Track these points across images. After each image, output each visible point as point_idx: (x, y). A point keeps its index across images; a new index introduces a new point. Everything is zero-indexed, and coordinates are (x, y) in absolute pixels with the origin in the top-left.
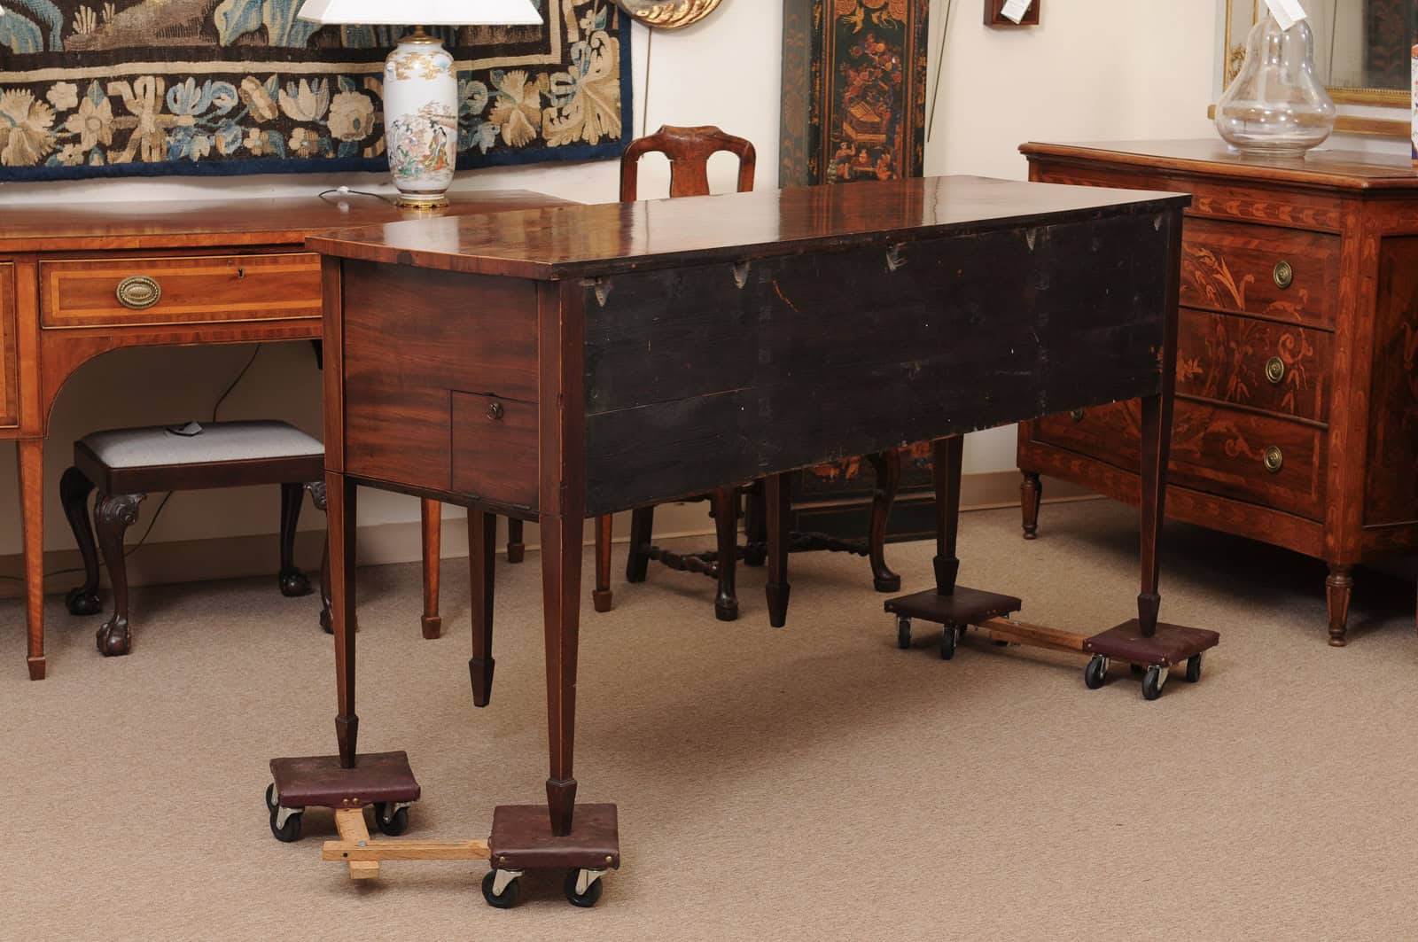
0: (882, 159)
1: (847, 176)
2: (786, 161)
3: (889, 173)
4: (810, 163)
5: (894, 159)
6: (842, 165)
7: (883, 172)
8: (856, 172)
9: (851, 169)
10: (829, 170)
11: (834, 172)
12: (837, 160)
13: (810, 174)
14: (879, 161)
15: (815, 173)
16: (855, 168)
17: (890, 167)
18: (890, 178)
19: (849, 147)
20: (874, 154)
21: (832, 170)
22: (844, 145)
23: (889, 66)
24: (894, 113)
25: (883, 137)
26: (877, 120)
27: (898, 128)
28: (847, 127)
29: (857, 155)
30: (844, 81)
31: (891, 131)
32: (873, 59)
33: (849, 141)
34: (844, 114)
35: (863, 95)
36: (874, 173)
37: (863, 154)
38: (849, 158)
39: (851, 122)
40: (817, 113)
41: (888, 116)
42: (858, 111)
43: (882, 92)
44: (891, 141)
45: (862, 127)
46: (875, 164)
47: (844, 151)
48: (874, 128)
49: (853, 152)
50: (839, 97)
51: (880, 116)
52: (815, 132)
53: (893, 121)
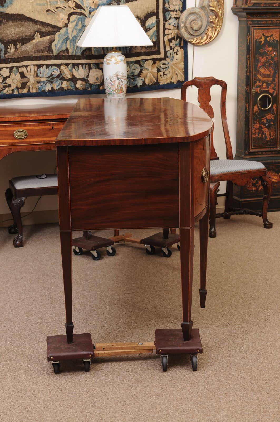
0: (271, 86)
1: (259, 92)
2: (239, 88)
3: (273, 91)
4: (246, 88)
5: (275, 86)
6: (257, 88)
7: (271, 90)
8: (262, 90)
9: (260, 89)
10: (253, 90)
11: (254, 91)
12: (255, 87)
13: (246, 91)
14: (270, 87)
15: (248, 91)
16: (261, 89)
17: (274, 89)
18: (274, 92)
19: (259, 82)
20: (268, 84)
21: (254, 90)
22: (258, 82)
23: (273, 55)
24: (275, 70)
25: (271, 79)
26: (269, 73)
27: (276, 76)
28: (259, 76)
29: (262, 85)
30: (258, 61)
31: (274, 77)
32: (268, 53)
33: (260, 80)
34: (257, 71)
35: (264, 65)
36: (268, 91)
37: (264, 85)
38: (259, 86)
39: (260, 74)
40: (249, 71)
41: (273, 72)
42: (262, 70)
43: (271, 64)
44: (274, 80)
45: (264, 75)
46: (268, 88)
47: (258, 83)
48: (268, 76)
49: (261, 84)
50: (256, 66)
51: (270, 72)
52: (248, 78)
53: (275, 73)
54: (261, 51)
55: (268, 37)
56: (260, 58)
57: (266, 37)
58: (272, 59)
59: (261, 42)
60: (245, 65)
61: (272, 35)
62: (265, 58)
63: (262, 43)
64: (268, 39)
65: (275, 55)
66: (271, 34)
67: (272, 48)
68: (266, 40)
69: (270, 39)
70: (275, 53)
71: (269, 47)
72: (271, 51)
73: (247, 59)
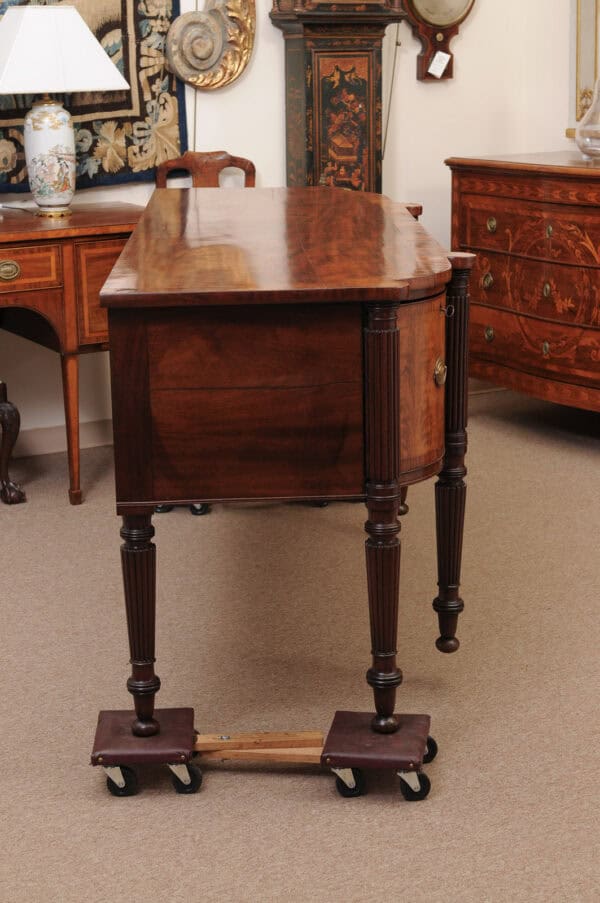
0: (354, 172)
1: (332, 184)
2: (292, 176)
3: (360, 181)
4: (308, 176)
5: (363, 172)
6: (329, 177)
7: (356, 181)
8: (338, 181)
9: (334, 179)
10: (320, 181)
11: (324, 182)
12: (325, 174)
13: (308, 184)
14: (353, 174)
15: (311, 182)
16: (337, 179)
17: (360, 177)
18: (361, 184)
19: (333, 165)
20: (349, 169)
21: (322, 180)
22: (329, 164)
23: (357, 110)
24: (361, 141)
25: (355, 158)
26: (351, 146)
27: (364, 151)
28: (331, 152)
29: (338, 170)
30: (328, 121)
31: (360, 153)
32: (346, 106)
33: (333, 162)
34: (329, 143)
35: (340, 130)
36: (350, 182)
37: (342, 169)
38: (333, 173)
39: (334, 149)
40: (311, 142)
41: (357, 143)
42: (338, 141)
43: (354, 128)
44: (360, 160)
45: (341, 151)
46: (350, 176)
47: (329, 168)
48: (349, 152)
49: (335, 168)
50: (325, 132)
51: (352, 143)
52: (311, 156)
53: (361, 147)
54: (334, 101)
55: (347, 73)
56: (333, 115)
57: (343, 74)
58: (356, 117)
59: (334, 83)
60: (304, 130)
61: (353, 70)
62: (341, 116)
63: (336, 85)
64: (347, 77)
65: (361, 111)
66: (351, 67)
67: (355, 95)
68: (342, 79)
69: (350, 78)
70: (360, 106)
71: (349, 94)
72: (353, 102)
73: (308, 118)
